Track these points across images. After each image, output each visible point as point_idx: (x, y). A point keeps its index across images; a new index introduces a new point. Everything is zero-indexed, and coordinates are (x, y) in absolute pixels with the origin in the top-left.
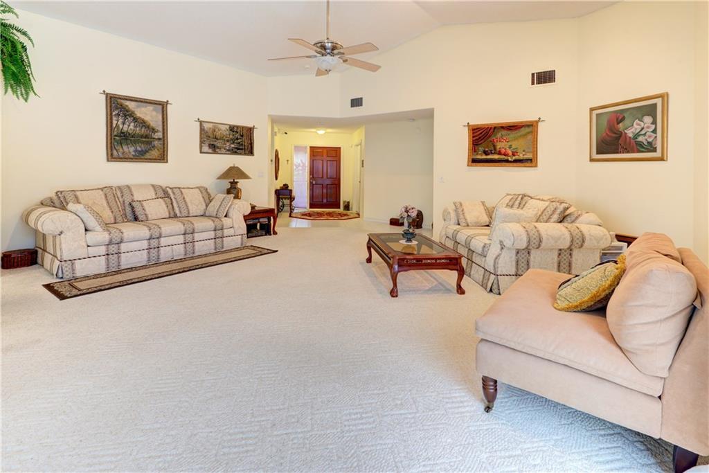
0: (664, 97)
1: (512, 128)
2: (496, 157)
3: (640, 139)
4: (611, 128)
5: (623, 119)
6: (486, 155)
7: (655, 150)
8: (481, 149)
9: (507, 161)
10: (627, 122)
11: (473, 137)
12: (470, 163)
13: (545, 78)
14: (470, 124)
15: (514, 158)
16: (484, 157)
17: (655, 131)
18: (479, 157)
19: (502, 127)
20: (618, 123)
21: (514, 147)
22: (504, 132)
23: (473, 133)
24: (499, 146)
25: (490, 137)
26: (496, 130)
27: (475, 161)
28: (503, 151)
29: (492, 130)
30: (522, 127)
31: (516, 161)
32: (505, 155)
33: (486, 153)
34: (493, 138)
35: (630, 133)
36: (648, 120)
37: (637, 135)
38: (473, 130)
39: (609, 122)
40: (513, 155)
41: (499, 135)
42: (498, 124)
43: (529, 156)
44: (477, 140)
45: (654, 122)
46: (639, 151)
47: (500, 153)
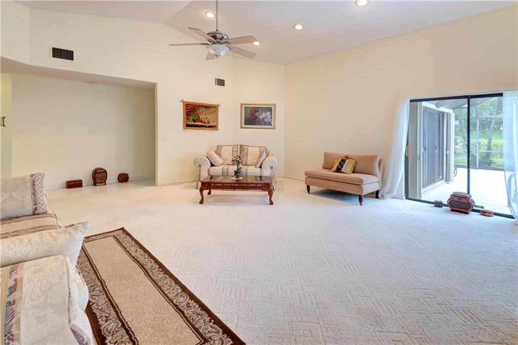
0: (275, 105)
1: (207, 107)
2: (200, 124)
3: (265, 120)
4: (252, 114)
5: (258, 111)
6: (195, 122)
7: (271, 125)
8: (191, 118)
9: (205, 126)
10: (260, 112)
11: (186, 110)
12: (185, 127)
13: (221, 82)
14: (184, 100)
15: (209, 125)
16: (193, 123)
17: (271, 118)
18: (190, 123)
19: (202, 106)
20: (256, 112)
21: (208, 118)
22: (204, 109)
23: (186, 107)
24: (201, 117)
25: (196, 110)
26: (199, 107)
27: (188, 126)
28: (203, 120)
29: (197, 107)
30: (212, 107)
31: (210, 127)
32: (205, 123)
33: (194, 121)
34: (197, 112)
35: (261, 117)
36: (268, 113)
37: (264, 118)
38: (186, 105)
39: (251, 111)
40: (208, 123)
41: (201, 110)
42: (200, 103)
43: (215, 124)
44: (189, 112)
45: (271, 114)
46: (265, 125)
47: (201, 122)
